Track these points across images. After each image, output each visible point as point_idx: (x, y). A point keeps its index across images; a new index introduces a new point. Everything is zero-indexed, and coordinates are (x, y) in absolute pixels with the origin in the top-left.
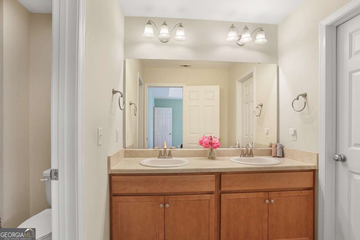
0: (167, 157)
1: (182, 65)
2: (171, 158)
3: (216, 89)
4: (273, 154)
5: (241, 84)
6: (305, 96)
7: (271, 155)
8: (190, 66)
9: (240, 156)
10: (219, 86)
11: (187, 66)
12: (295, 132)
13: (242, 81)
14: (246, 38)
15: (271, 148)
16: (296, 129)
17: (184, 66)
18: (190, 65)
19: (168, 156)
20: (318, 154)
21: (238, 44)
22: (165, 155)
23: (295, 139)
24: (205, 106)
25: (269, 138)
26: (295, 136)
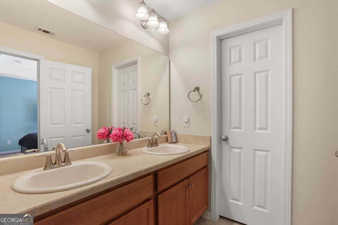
0: (63, 164)
1: (41, 28)
2: (70, 164)
3: (88, 72)
4: (169, 140)
5: (117, 70)
6: (197, 89)
7: (168, 142)
8: (53, 34)
9: (148, 147)
10: (91, 68)
11: (48, 32)
12: (189, 119)
13: (119, 68)
14: (153, 21)
15: (166, 135)
16: (189, 117)
17: (44, 31)
18: (54, 32)
19: (64, 162)
20: (211, 137)
21: (142, 25)
22: (59, 161)
23: (188, 126)
24: (73, 90)
25: (158, 126)
26: (188, 123)
